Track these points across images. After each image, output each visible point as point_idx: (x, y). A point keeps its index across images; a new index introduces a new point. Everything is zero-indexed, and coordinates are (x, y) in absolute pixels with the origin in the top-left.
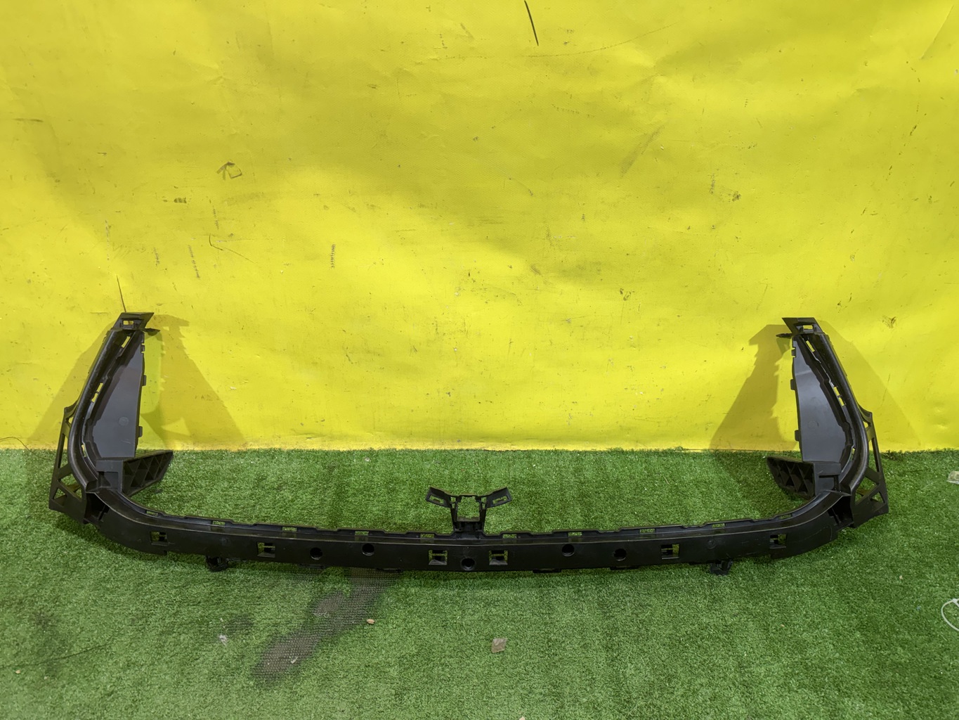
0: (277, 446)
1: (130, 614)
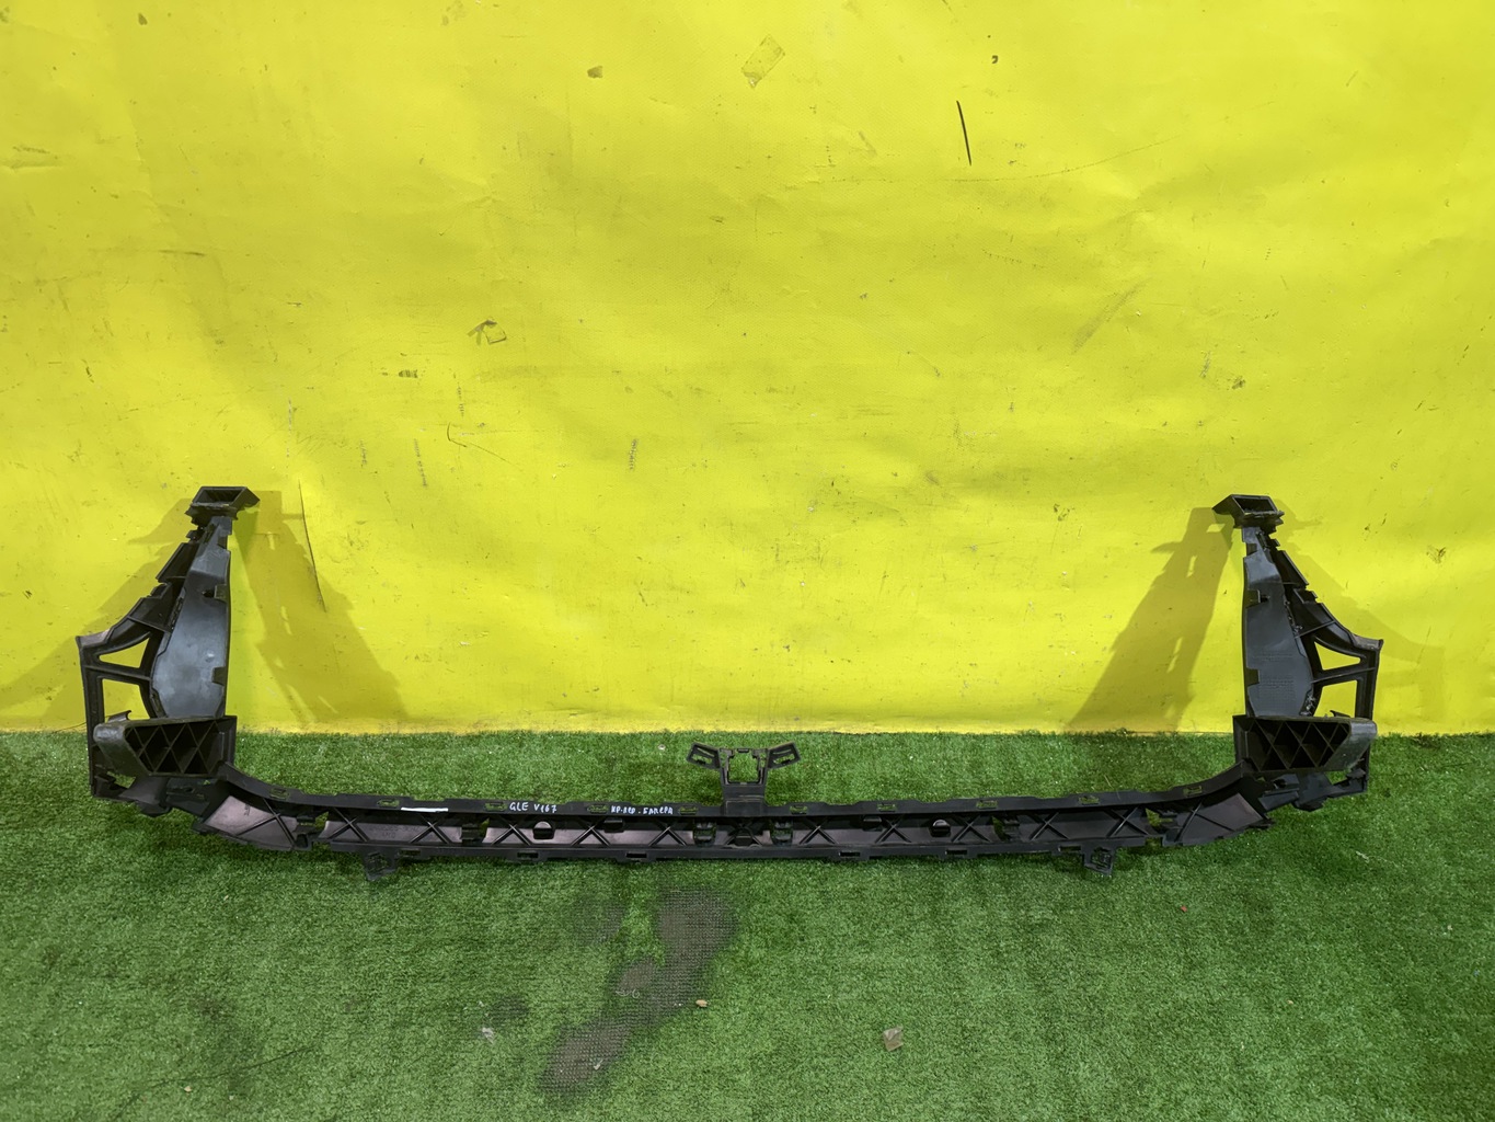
0: (525, 727)
1: (341, 995)
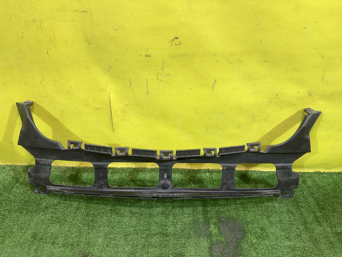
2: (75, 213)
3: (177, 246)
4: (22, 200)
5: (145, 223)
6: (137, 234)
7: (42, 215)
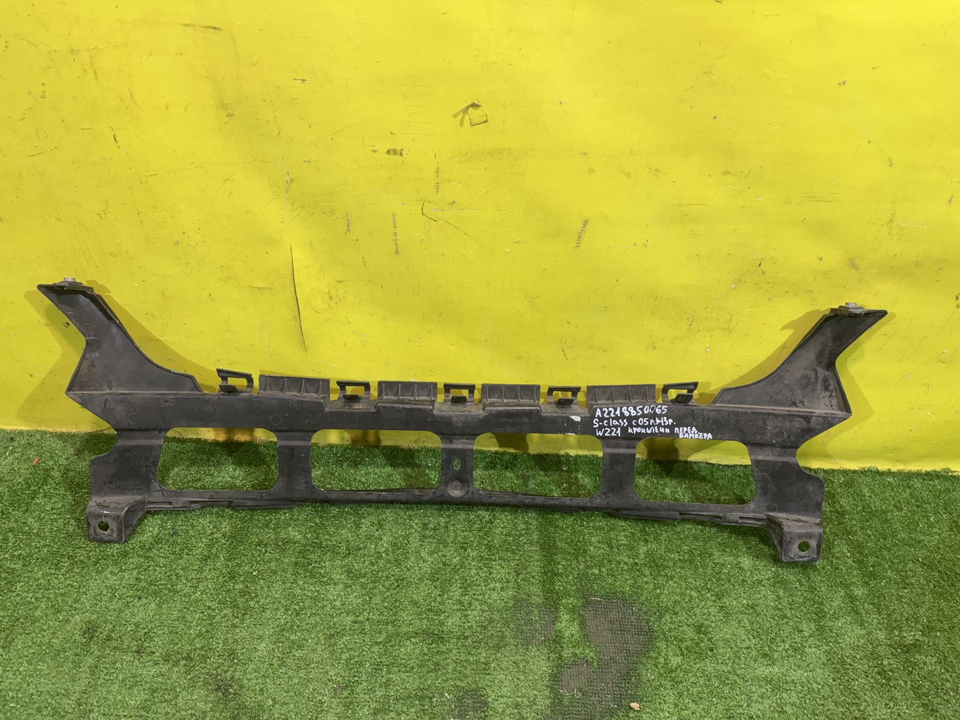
2: (200, 570)
3: (465, 668)
4: (59, 530)
5: (386, 604)
6: (363, 632)
7: (111, 573)
